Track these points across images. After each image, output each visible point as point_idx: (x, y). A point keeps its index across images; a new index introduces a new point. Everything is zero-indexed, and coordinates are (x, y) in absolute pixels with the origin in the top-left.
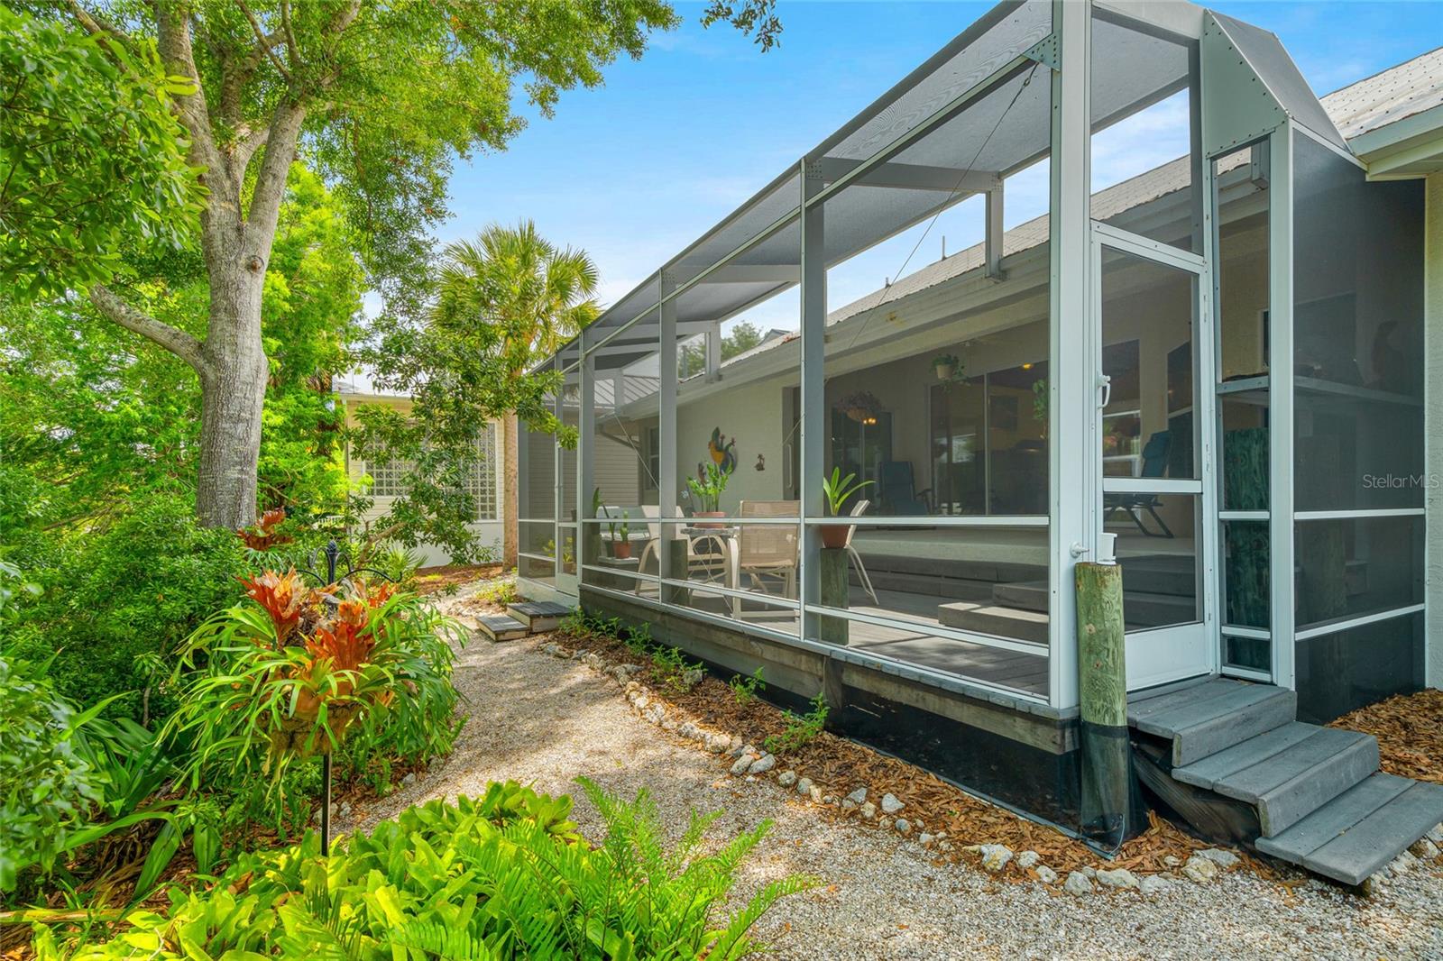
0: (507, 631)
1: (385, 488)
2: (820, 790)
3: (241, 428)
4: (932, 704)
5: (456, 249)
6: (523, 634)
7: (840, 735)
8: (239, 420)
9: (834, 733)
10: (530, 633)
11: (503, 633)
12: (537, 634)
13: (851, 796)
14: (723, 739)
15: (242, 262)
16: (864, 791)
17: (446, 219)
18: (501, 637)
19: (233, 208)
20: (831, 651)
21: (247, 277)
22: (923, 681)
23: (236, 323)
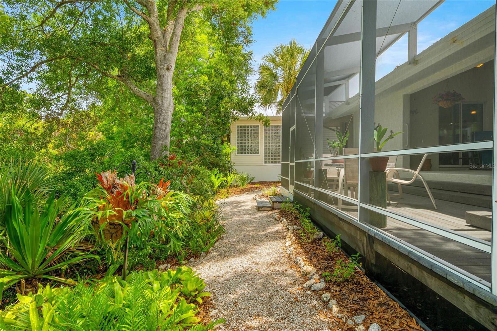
0: (263, 207)
1: (243, 151)
2: (338, 309)
3: (163, 126)
4: (415, 272)
5: (267, 57)
6: (270, 209)
7: (372, 280)
8: (163, 123)
9: (370, 278)
10: (272, 209)
11: (261, 208)
12: (275, 209)
13: (354, 318)
14: (309, 268)
15: (165, 67)
16: (363, 317)
17: (253, 43)
18: (261, 209)
19: (164, 49)
20: (369, 230)
21: (167, 73)
22: (410, 256)
23: (162, 89)
